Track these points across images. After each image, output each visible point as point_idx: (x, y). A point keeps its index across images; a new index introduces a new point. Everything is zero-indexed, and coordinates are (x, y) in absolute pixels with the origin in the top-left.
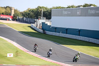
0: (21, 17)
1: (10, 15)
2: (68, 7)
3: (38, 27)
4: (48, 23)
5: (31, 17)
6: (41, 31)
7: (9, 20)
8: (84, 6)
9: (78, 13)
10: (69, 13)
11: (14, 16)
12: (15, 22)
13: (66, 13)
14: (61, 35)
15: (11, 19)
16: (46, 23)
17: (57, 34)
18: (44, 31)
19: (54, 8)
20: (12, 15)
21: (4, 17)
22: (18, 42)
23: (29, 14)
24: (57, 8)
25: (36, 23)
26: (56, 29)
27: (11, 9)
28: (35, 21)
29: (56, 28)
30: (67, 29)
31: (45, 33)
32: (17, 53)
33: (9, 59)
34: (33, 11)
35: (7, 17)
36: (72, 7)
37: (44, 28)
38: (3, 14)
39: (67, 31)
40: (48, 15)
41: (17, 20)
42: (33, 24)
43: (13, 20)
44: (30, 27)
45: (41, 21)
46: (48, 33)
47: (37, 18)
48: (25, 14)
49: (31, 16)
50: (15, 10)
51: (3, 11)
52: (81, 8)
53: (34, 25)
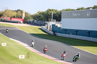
0: (31, 20)
1: (21, 18)
2: (78, 9)
3: (48, 29)
4: (58, 25)
5: (41, 20)
6: (52, 33)
7: (20, 23)
8: (94, 8)
9: (88, 15)
10: (79, 14)
11: (25, 19)
12: (26, 25)
14: (71, 36)
15: (22, 22)
16: (56, 25)
17: (67, 36)
18: (54, 33)
19: (64, 10)
20: (23, 18)
21: (16, 20)
23: (39, 17)
24: (67, 10)
25: (46, 25)
26: (66, 31)
27: (22, 12)
29: (66, 30)
30: (77, 31)
31: (55, 35)
34: (43, 14)
35: (18, 20)
36: (82, 9)
37: (55, 30)
38: (14, 17)
39: (77, 32)
40: (58, 17)
41: (27, 23)
43: (24, 22)
44: (41, 29)
45: (51, 23)
46: (58, 34)
47: (48, 21)
48: (35, 17)
49: (42, 18)
50: (26, 13)
51: (15, 14)
52: (91, 10)
53: (44, 27)
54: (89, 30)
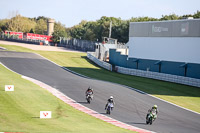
0: (67, 39)
1: (46, 33)
2: (164, 19)
3: (102, 59)
4: (123, 50)
5: (88, 38)
6: (108, 66)
7: (44, 44)
8: (196, 16)
9: (183, 30)
11: (54, 37)
12: (55, 49)
13: (158, 30)
14: (149, 74)
15: (47, 42)
16: (118, 50)
17: (140, 73)
18: (113, 66)
19: (134, 20)
20: (50, 35)
21: (35, 38)
22: (61, 89)
23: (84, 32)
24: (140, 20)
25: (97, 50)
26: (137, 63)
27: (47, 21)
28: (96, 47)
29: (138, 61)
30: (160, 63)
31: (115, 70)
32: (59, 111)
33: (43, 123)
34: (91, 26)
35: (40, 38)
36: (172, 17)
37: (115, 60)
38: (31, 32)
39: (160, 66)
40: (122, 34)
41: (59, 45)
42: (92, 53)
43: (53, 43)
44: (86, 58)
45: (107, 47)
46: (122, 69)
47: (101, 41)
48: (75, 33)
49: (88, 36)
50: (55, 24)
51: (33, 25)
52: (190, 21)
53: (93, 55)
54: (187, 62)
